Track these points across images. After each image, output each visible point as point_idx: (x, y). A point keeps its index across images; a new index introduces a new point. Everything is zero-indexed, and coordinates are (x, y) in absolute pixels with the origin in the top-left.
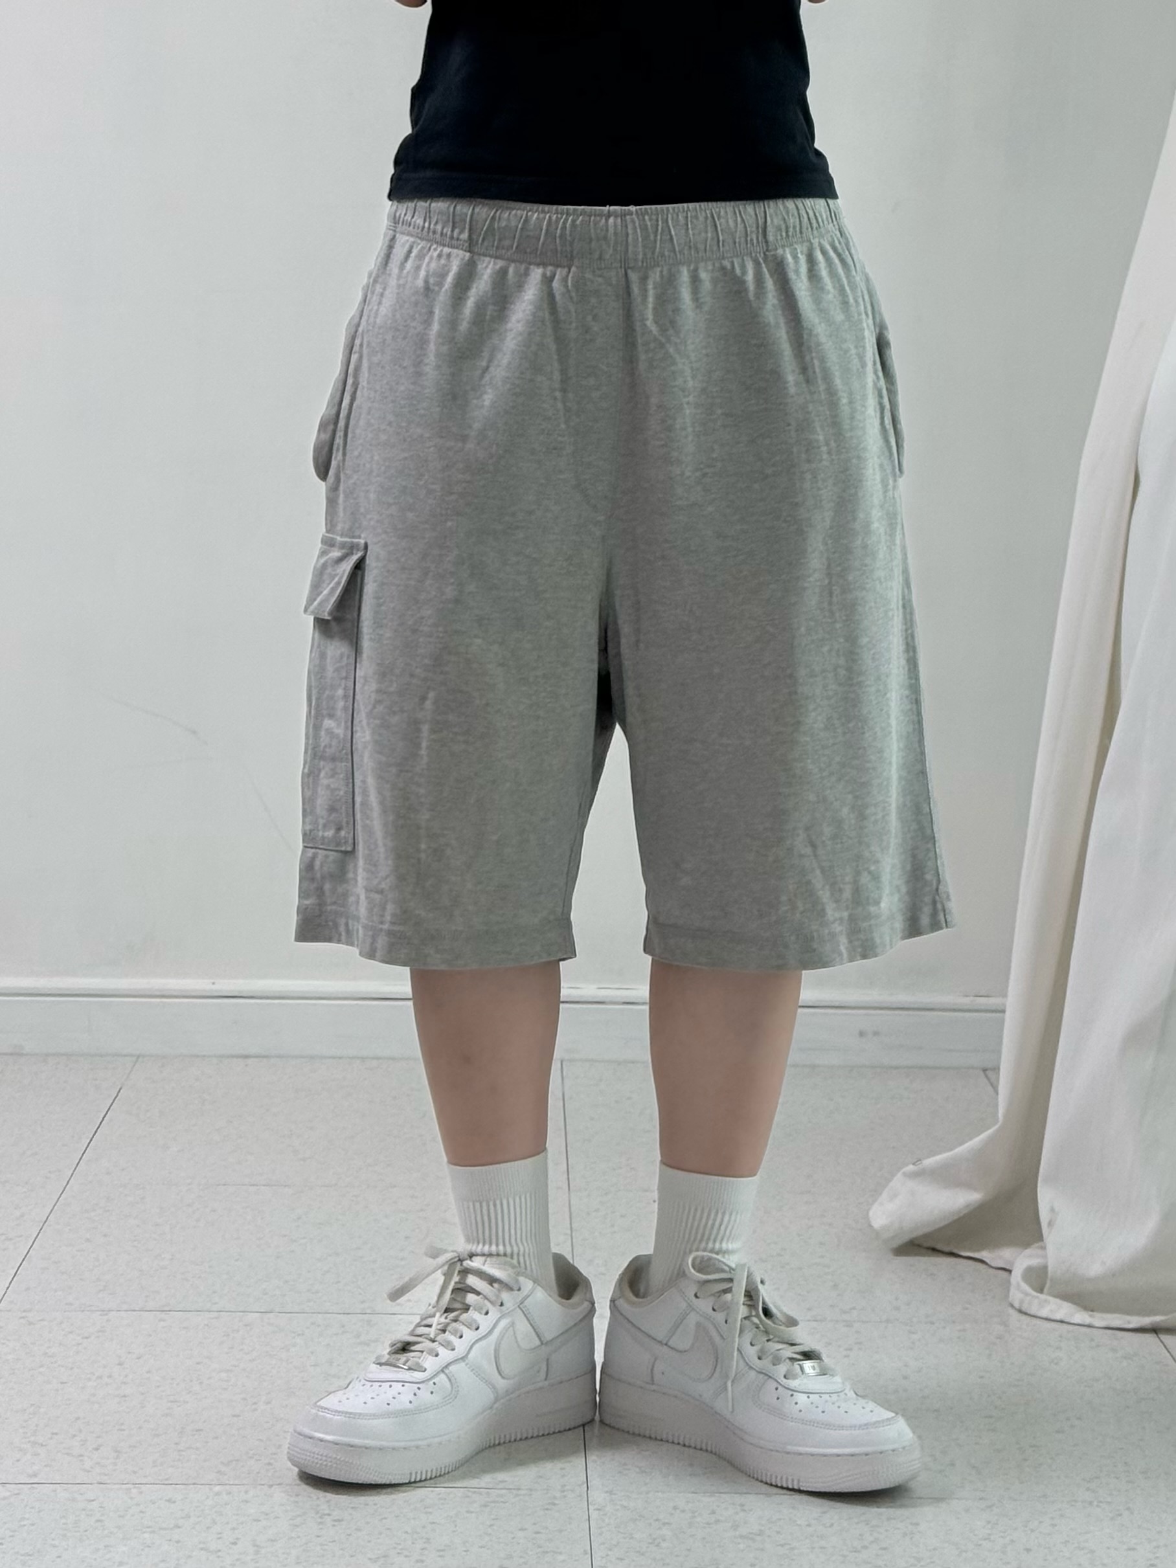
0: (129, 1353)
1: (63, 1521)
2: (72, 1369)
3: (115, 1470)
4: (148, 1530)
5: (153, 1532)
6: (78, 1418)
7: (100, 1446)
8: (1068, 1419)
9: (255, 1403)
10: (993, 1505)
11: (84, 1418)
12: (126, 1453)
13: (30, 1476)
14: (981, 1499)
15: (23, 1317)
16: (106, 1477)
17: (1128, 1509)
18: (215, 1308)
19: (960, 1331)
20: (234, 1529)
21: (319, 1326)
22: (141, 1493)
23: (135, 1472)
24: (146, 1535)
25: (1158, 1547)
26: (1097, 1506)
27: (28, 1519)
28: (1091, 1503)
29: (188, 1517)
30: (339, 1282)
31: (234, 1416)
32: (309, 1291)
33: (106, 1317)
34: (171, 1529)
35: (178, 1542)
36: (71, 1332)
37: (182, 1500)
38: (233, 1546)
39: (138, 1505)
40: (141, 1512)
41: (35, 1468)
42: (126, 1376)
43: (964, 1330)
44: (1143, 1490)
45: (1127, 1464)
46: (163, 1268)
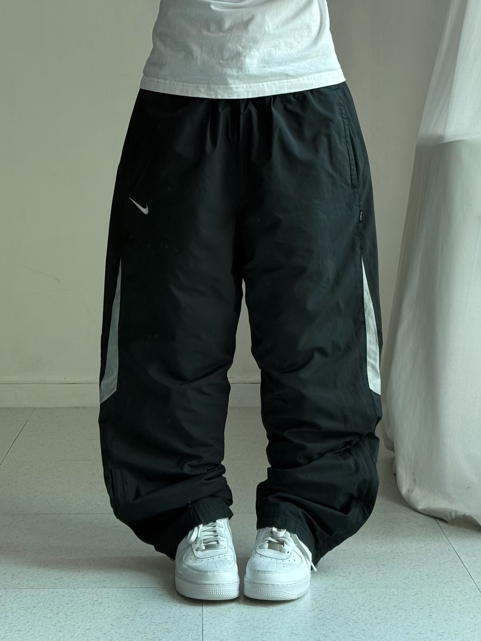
0: (21, 532)
3: (11, 583)
4: (23, 609)
5: (25, 610)
7: (6, 572)
8: (397, 553)
10: (366, 591)
12: (16, 576)
14: (361, 588)
16: (7, 586)
17: (420, 591)
20: (58, 608)
22: (21, 593)
23: (19, 584)
24: (22, 611)
25: (431, 608)
26: (408, 590)
28: (405, 589)
29: (39, 603)
34: (33, 608)
35: (34, 614)
37: (38, 595)
38: (56, 615)
39: (19, 598)
44: (426, 583)
45: (420, 572)
46: (38, 496)
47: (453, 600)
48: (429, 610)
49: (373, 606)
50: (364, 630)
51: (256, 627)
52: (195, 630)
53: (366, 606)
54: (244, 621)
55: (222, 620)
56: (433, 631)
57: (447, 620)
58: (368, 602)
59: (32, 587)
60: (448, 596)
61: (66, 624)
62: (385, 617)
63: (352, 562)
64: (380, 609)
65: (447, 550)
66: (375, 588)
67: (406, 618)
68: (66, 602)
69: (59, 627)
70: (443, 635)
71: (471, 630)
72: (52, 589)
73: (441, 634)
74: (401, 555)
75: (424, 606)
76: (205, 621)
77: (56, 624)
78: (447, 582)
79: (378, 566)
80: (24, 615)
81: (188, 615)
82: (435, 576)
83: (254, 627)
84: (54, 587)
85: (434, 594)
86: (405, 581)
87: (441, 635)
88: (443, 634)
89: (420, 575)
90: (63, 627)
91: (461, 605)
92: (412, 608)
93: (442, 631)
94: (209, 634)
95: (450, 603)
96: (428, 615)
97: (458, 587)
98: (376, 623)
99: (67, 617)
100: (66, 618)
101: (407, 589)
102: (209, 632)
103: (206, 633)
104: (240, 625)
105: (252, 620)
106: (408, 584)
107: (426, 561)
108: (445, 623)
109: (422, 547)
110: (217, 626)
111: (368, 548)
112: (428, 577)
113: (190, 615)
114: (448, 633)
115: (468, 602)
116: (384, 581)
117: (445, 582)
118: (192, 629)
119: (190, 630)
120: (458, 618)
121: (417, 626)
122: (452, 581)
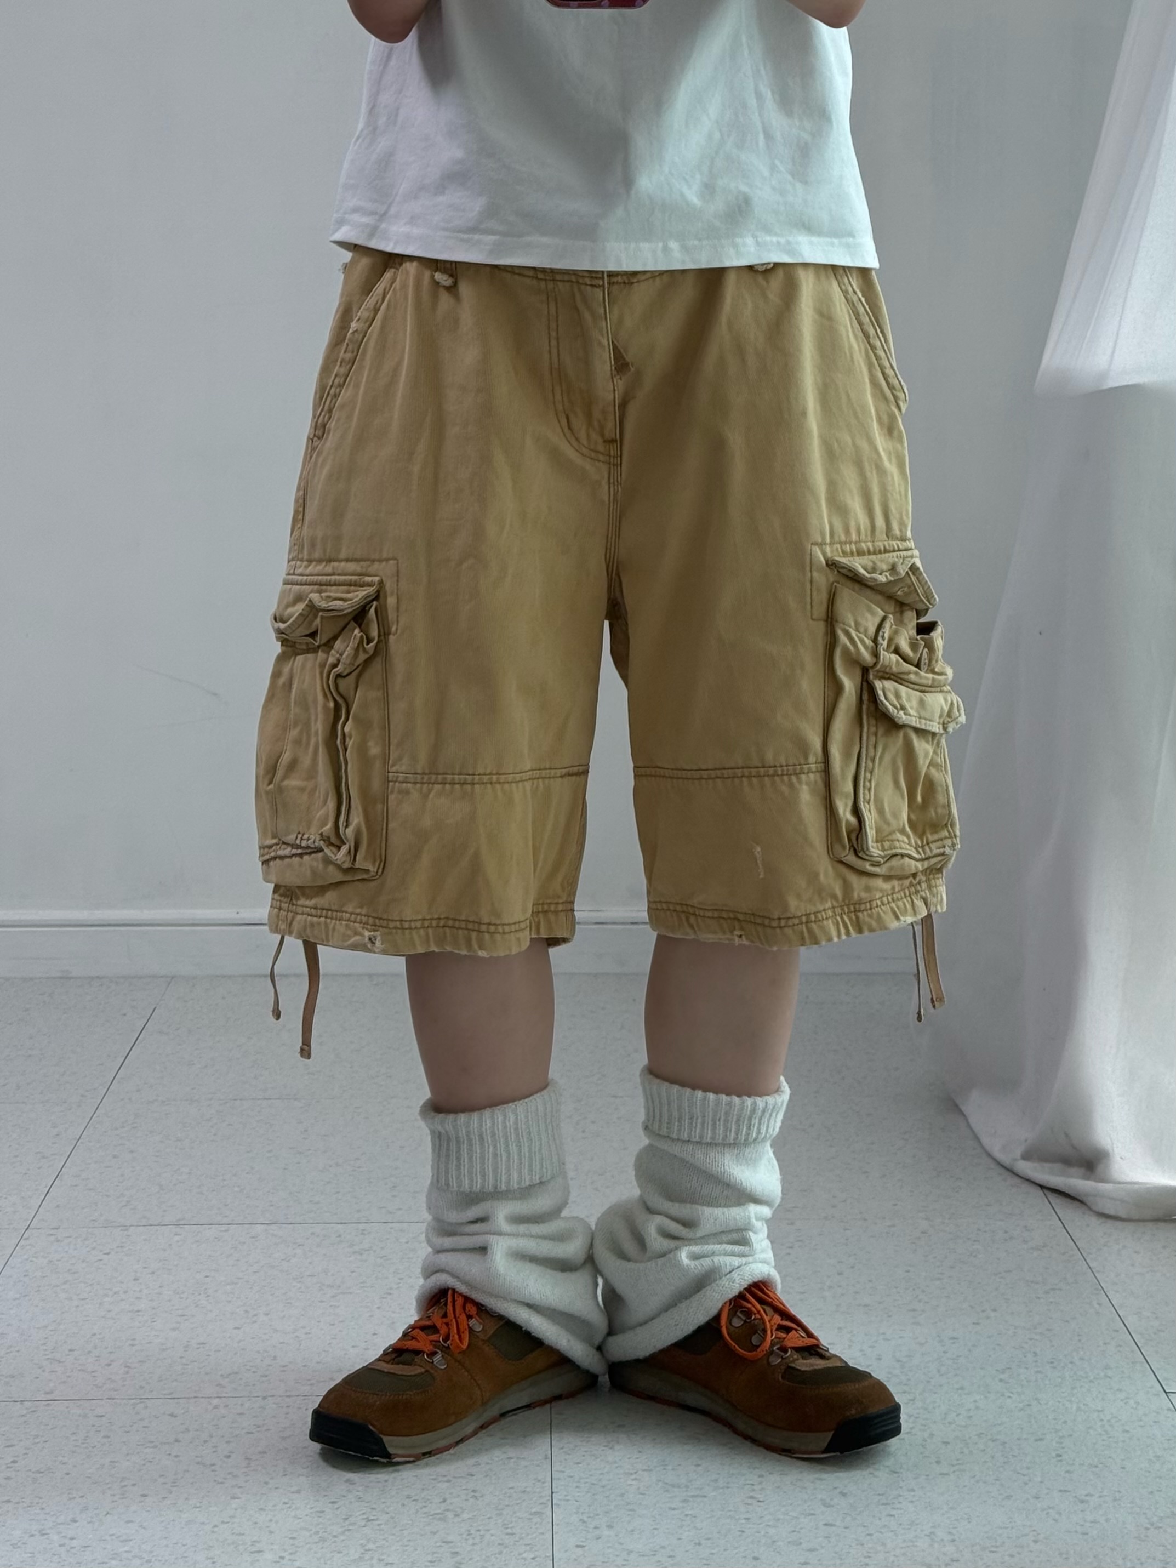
0: (145, 1268)
1: (74, 1438)
2: (91, 1285)
3: (124, 1386)
4: (153, 1445)
5: (155, 1447)
6: (94, 1334)
7: (112, 1361)
8: (983, 1311)
9: (256, 1315)
11: (100, 1334)
12: (135, 1368)
13: (47, 1393)
14: (905, 1392)
15: (52, 1235)
16: (116, 1393)
17: (1036, 1399)
18: (225, 1220)
19: (889, 1226)
20: (228, 1442)
21: (318, 1236)
22: (146, 1407)
23: (142, 1387)
24: (148, 1450)
25: (1061, 1438)
26: (1009, 1397)
27: (42, 1436)
28: (1003, 1395)
29: (187, 1430)
30: (338, 1193)
31: (236, 1328)
32: (311, 1201)
33: (126, 1232)
34: (171, 1443)
35: (176, 1456)
36: (94, 1249)
37: (184, 1413)
38: (225, 1459)
39: (142, 1420)
40: (144, 1427)
41: (52, 1385)
42: (141, 1291)
43: (894, 1226)
44: (1050, 1380)
45: (1035, 1354)
46: (181, 1182)
47: (1109, 1421)
48: (1057, 1443)
49: (932, 1435)
50: (913, 1490)
51: (673, 1486)
52: (535, 1492)
53: (916, 1435)
54: (645, 1470)
55: (595, 1469)
56: (1065, 1491)
57: (1096, 1467)
58: (922, 1425)
59: (171, 1393)
60: (1099, 1411)
61: (246, 1481)
62: (958, 1460)
63: (884, 1334)
64: (945, 1440)
65: (1095, 1303)
66: (935, 1393)
67: (1004, 1463)
68: (244, 1431)
69: (233, 1487)
70: (1087, 1502)
71: (1150, 1490)
72: (215, 1398)
73: (1083, 1498)
74: (992, 1314)
75: (1045, 1434)
76: (557, 1471)
77: (225, 1479)
78: (1095, 1378)
79: (941, 1341)
80: (153, 1458)
81: (518, 1458)
82: (1070, 1366)
83: (666, 1483)
84: (220, 1395)
85: (1068, 1405)
86: (1002, 1376)
87: (1082, 1502)
88: (1087, 1498)
89: (1036, 1362)
90: (241, 1487)
91: (1127, 1431)
92: (1019, 1439)
93: (1086, 1492)
94: (568, 1500)
95: (1103, 1426)
96: (1054, 1454)
97: (1120, 1390)
98: (941, 1474)
99: (249, 1464)
100: (248, 1466)
101: (1008, 1394)
102: (566, 1496)
103: (560, 1500)
104: (635, 1479)
105: (662, 1467)
106: (1008, 1383)
107: (1049, 1330)
108: (1093, 1472)
109: (1038, 1298)
110: (585, 1483)
111: (920, 1301)
112: (1054, 1368)
113: (523, 1458)
114: (1100, 1497)
115: (1142, 1423)
116: (956, 1375)
117: (1092, 1378)
118: (528, 1489)
119: (524, 1492)
120: (1123, 1460)
121: (1030, 1481)
122: (1106, 1376)
